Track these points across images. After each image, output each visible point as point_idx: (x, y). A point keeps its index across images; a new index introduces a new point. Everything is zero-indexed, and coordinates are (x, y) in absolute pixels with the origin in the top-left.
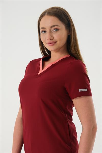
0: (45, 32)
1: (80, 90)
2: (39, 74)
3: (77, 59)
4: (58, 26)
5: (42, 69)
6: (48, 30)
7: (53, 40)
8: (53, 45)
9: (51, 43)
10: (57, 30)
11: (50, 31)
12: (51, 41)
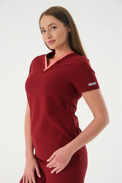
0: (45, 31)
1: (90, 85)
2: (44, 70)
3: (81, 55)
4: (55, 24)
5: (48, 66)
6: (46, 30)
7: (52, 38)
8: (53, 44)
9: (50, 42)
10: (55, 28)
11: (49, 30)
12: (50, 39)
